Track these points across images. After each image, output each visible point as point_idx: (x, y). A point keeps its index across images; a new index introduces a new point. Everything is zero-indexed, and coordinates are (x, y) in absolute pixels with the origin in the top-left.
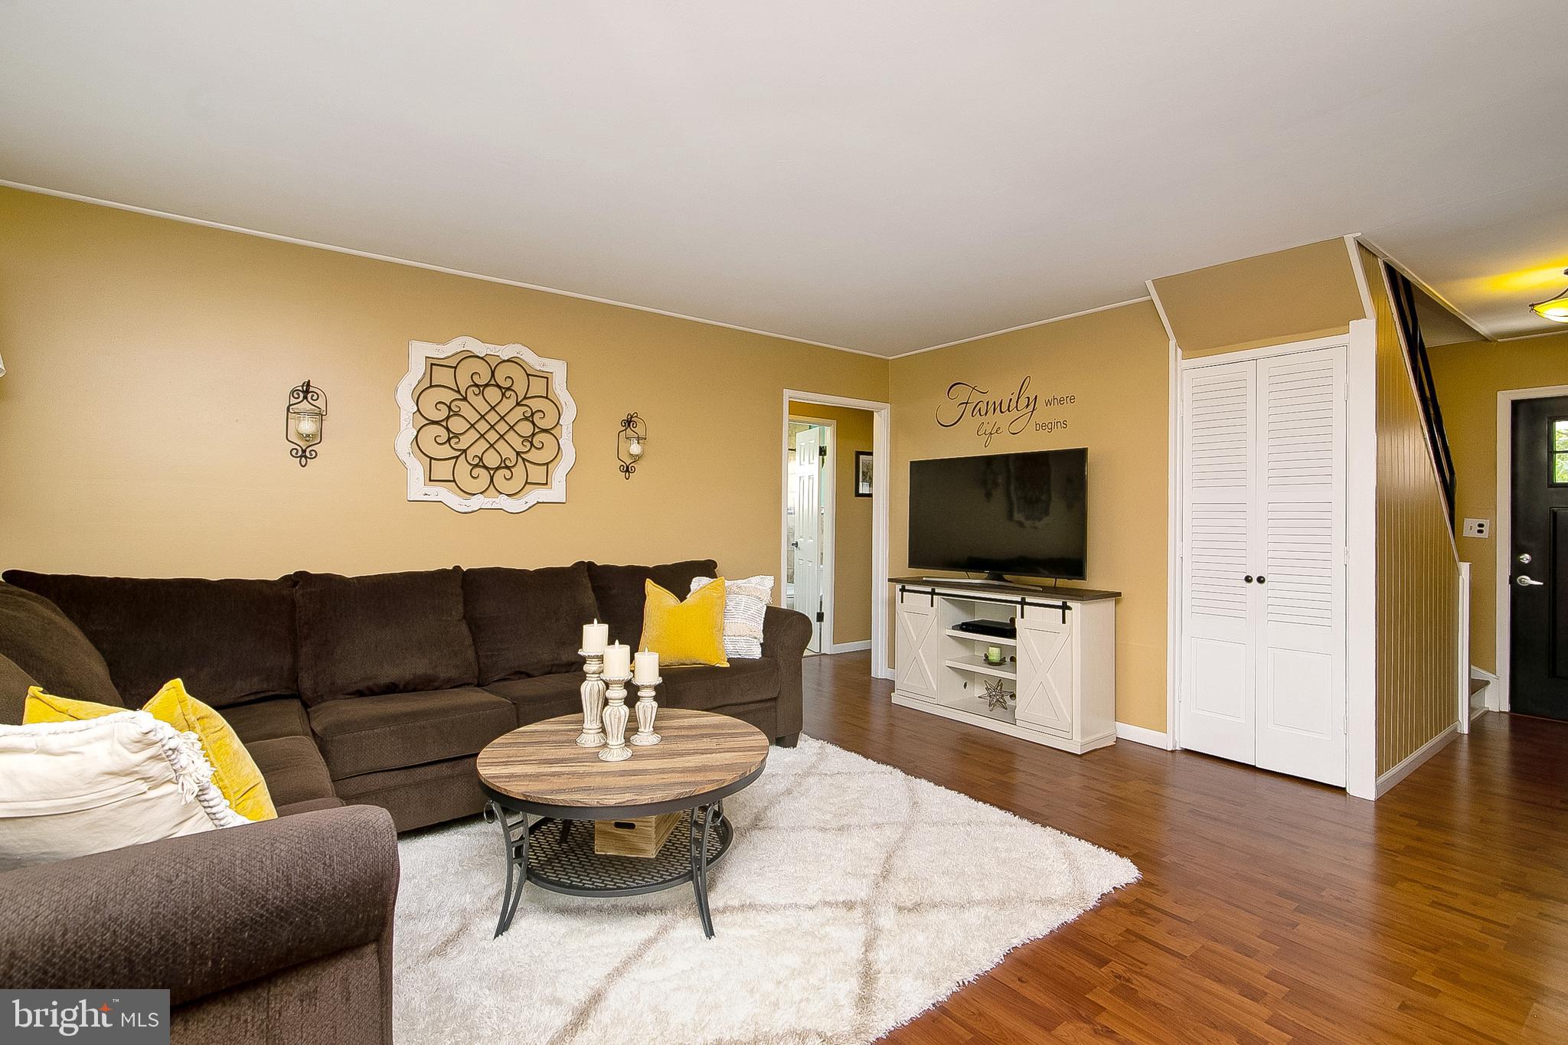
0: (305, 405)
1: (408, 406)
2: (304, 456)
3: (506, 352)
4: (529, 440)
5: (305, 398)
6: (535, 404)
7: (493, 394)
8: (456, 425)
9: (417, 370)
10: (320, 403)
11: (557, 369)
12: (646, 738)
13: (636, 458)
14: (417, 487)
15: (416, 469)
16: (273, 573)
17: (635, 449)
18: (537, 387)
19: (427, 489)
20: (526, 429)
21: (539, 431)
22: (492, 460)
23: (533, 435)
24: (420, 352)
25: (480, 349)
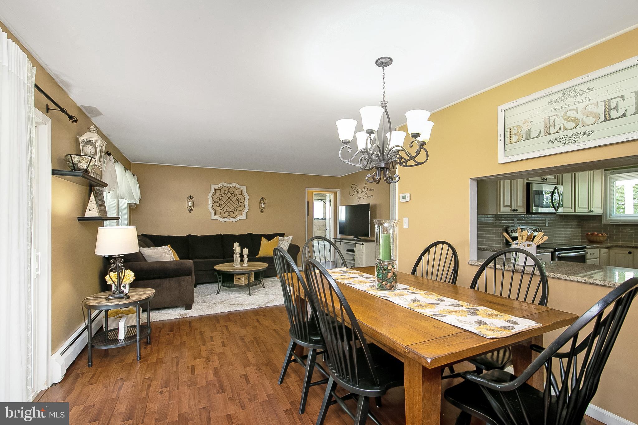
0: (190, 200)
1: (211, 199)
2: (190, 210)
3: (232, 185)
4: (238, 205)
5: (190, 198)
6: (239, 196)
7: (229, 195)
8: (221, 202)
9: (212, 191)
10: (193, 199)
11: (244, 188)
12: (245, 264)
13: (264, 208)
14: (213, 217)
15: (213, 213)
16: (185, 235)
17: (263, 205)
18: (239, 193)
19: (215, 217)
20: (237, 202)
21: (240, 203)
22: (229, 210)
23: (238, 204)
24: (213, 187)
25: (226, 185)
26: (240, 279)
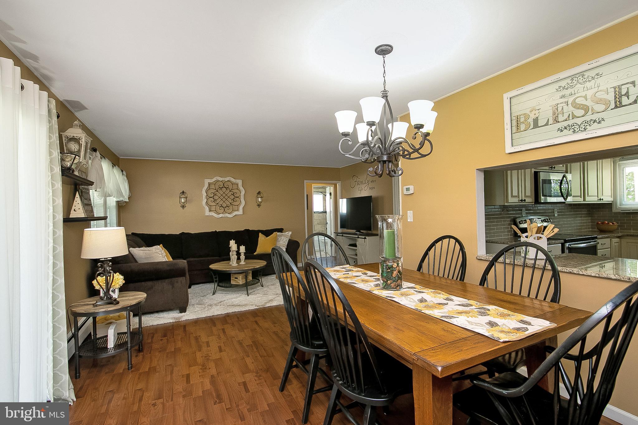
0: (183, 196)
1: (204, 194)
2: (183, 207)
3: (227, 179)
4: (233, 200)
5: (183, 194)
6: (234, 191)
7: (224, 189)
8: (216, 197)
9: (206, 186)
10: (186, 195)
11: (240, 182)
12: (242, 262)
13: (261, 202)
14: (207, 213)
15: (207, 209)
16: (178, 233)
17: (260, 200)
18: (235, 187)
19: (210, 213)
20: (232, 197)
21: (236, 197)
22: (224, 205)
23: (234, 198)
24: (207, 181)
25: (220, 179)
26: (237, 278)
